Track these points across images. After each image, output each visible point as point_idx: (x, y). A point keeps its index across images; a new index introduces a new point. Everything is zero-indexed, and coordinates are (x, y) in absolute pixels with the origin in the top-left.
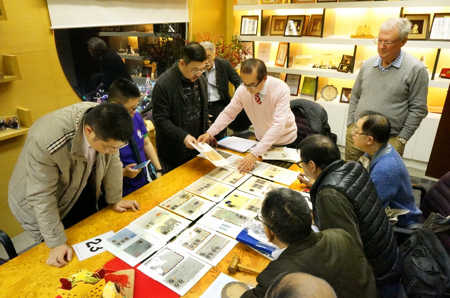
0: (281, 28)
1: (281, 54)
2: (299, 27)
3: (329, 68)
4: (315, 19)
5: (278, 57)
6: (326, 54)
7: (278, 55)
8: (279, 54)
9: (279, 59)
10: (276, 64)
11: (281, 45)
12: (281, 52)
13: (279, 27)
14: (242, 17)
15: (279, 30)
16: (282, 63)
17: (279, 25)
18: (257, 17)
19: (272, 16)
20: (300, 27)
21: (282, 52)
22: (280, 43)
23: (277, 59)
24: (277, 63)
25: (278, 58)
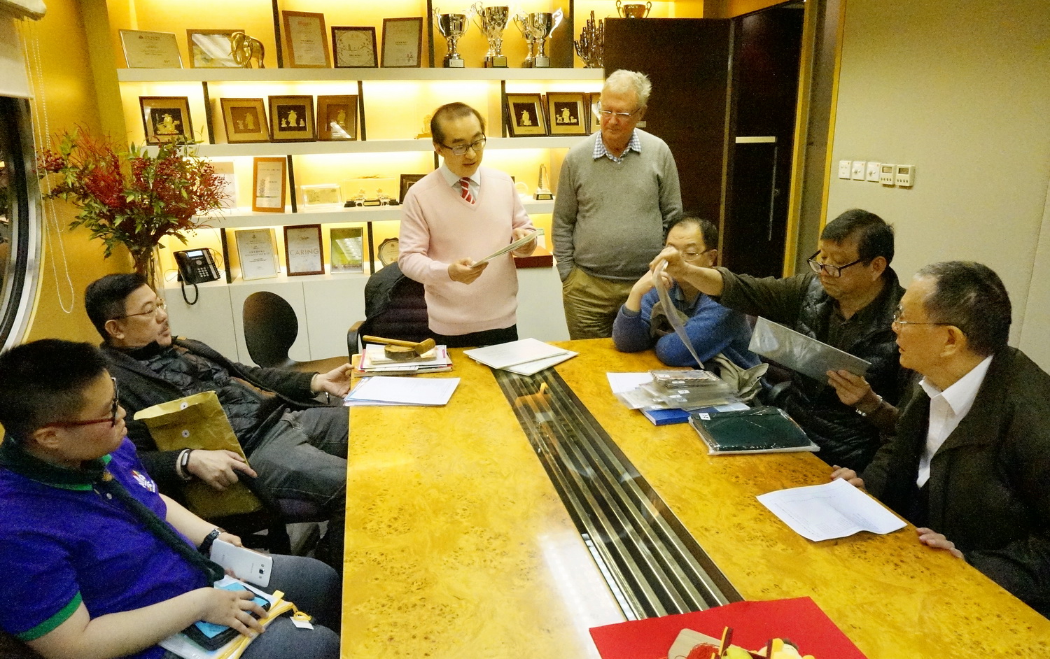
0: (251, 126)
1: (267, 185)
2: (302, 122)
3: (385, 203)
4: (329, 106)
5: (258, 191)
6: (367, 177)
7: (258, 188)
8: (259, 184)
9: (262, 196)
10: (255, 209)
11: (261, 165)
12: (263, 181)
13: (245, 126)
14: (142, 99)
15: (247, 130)
16: (276, 203)
17: (244, 119)
18: (184, 101)
19: (222, 100)
20: (305, 121)
21: (268, 179)
22: (256, 161)
23: (255, 196)
24: (257, 206)
25: (258, 194)
